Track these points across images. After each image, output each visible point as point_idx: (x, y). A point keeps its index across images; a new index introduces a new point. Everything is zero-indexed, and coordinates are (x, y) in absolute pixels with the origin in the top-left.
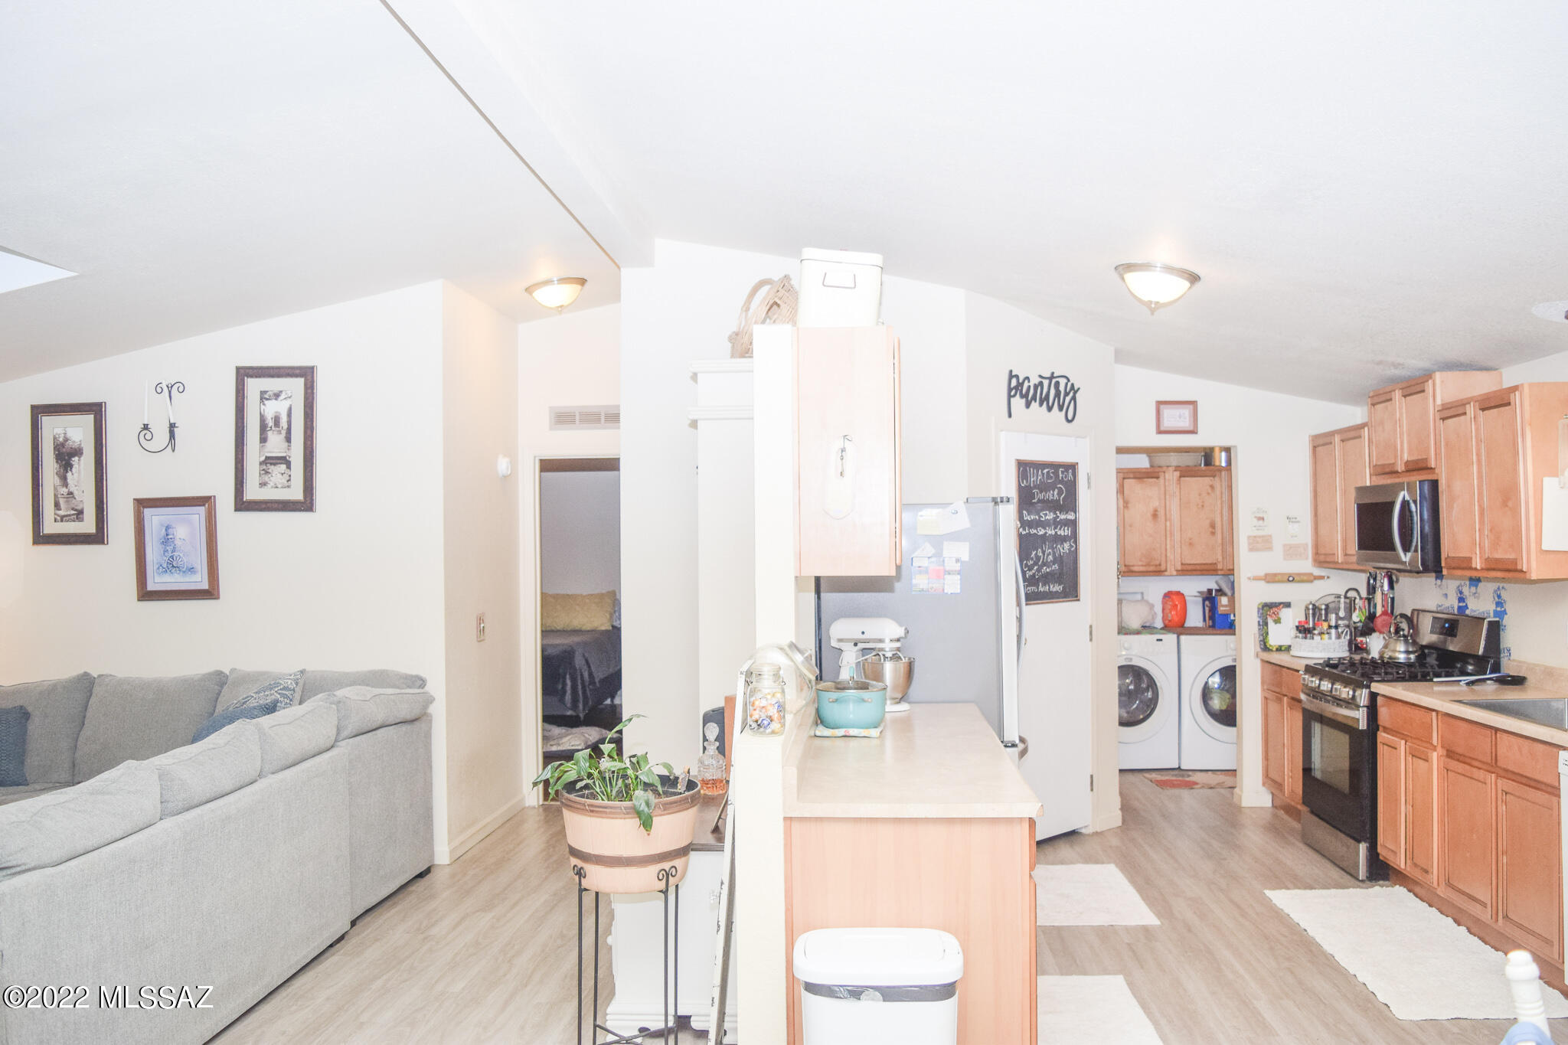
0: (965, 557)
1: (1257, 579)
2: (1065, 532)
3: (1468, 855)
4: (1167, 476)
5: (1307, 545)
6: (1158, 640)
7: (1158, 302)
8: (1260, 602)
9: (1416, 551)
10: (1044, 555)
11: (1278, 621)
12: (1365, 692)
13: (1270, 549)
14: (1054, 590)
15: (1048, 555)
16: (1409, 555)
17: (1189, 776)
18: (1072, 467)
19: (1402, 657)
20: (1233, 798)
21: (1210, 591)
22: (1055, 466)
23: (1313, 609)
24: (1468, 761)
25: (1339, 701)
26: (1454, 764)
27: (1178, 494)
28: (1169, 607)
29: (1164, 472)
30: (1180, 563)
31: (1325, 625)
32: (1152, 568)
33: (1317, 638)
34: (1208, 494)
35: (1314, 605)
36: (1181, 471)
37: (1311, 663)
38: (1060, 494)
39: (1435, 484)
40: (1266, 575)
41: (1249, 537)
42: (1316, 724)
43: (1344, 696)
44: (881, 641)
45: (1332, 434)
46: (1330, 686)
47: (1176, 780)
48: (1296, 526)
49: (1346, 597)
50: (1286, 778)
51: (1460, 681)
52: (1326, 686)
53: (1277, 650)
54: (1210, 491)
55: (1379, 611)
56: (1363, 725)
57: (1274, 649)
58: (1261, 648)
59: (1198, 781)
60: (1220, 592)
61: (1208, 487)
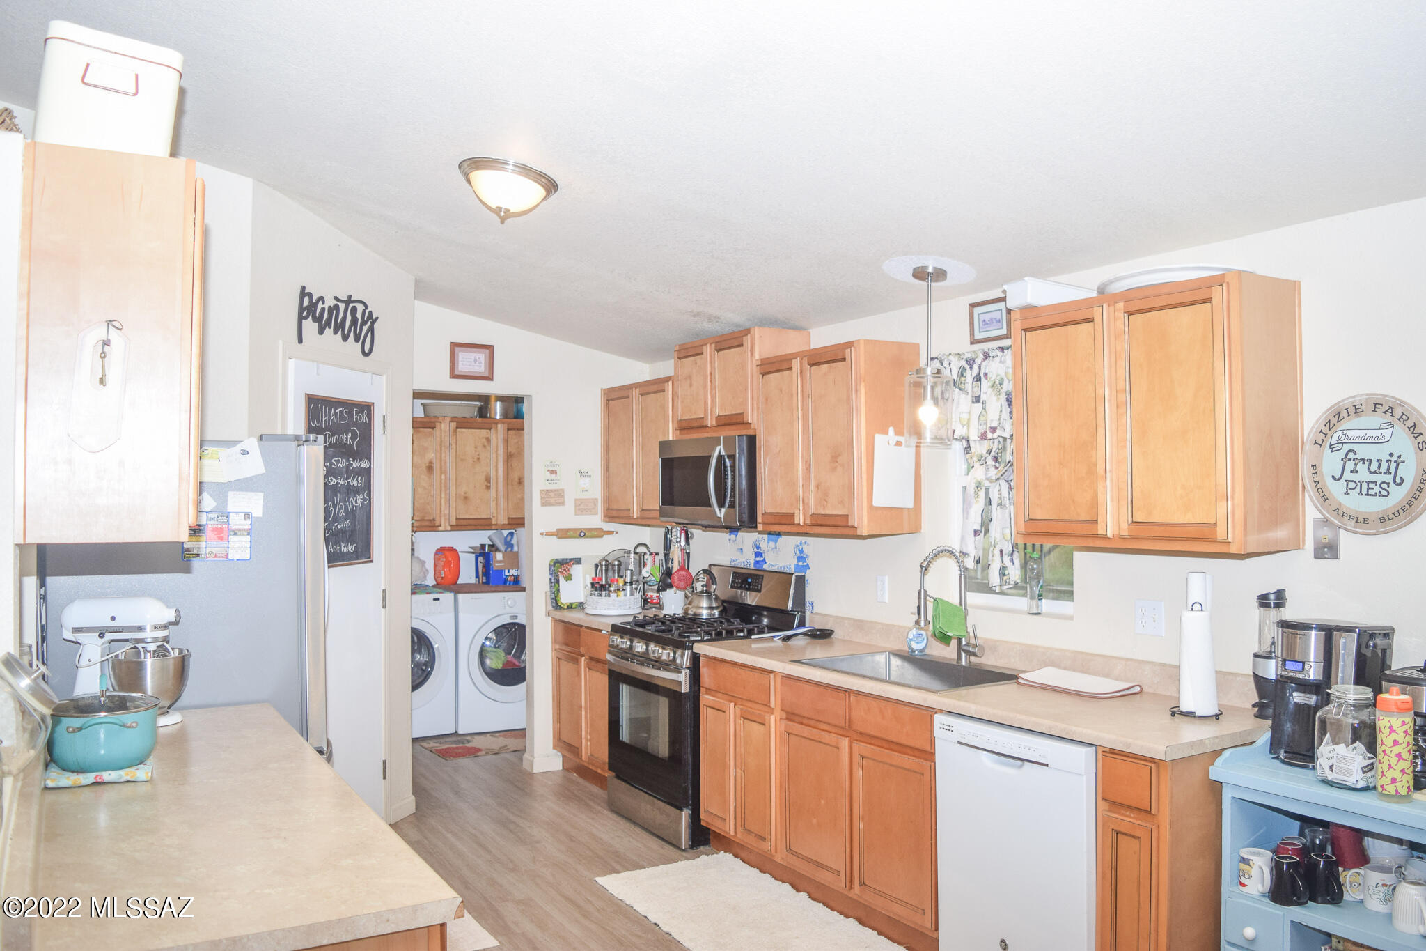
0: (258, 512)
1: (549, 534)
2: (358, 482)
3: (815, 821)
4: (443, 425)
5: (597, 499)
6: (434, 600)
7: (509, 210)
8: (550, 559)
9: (732, 505)
10: (335, 510)
11: (568, 578)
12: (687, 653)
13: (562, 503)
14: (346, 550)
15: (339, 510)
16: (723, 510)
17: (468, 741)
18: (367, 408)
19: (705, 613)
20: (522, 764)
21: (483, 546)
22: (349, 405)
23: (606, 565)
24: (812, 723)
25: (659, 664)
26: (797, 728)
27: (454, 446)
28: (442, 564)
29: (441, 422)
30: (455, 518)
31: (621, 582)
32: (427, 524)
33: (613, 595)
34: (484, 446)
35: (607, 561)
36: (457, 422)
37: (617, 621)
38: (353, 438)
39: (752, 440)
40: (558, 530)
41: (542, 492)
42: (624, 686)
43: (664, 657)
44: (140, 629)
45: (630, 387)
46: (644, 647)
47: (457, 748)
48: (587, 480)
49: (635, 553)
50: (584, 741)
51: (774, 637)
52: (640, 647)
53: (568, 608)
54: (486, 444)
55: (676, 567)
56: (685, 688)
57: (566, 607)
58: (553, 607)
59: (480, 747)
60: (493, 547)
61: (484, 440)
